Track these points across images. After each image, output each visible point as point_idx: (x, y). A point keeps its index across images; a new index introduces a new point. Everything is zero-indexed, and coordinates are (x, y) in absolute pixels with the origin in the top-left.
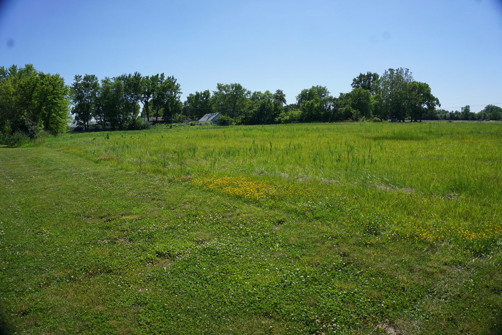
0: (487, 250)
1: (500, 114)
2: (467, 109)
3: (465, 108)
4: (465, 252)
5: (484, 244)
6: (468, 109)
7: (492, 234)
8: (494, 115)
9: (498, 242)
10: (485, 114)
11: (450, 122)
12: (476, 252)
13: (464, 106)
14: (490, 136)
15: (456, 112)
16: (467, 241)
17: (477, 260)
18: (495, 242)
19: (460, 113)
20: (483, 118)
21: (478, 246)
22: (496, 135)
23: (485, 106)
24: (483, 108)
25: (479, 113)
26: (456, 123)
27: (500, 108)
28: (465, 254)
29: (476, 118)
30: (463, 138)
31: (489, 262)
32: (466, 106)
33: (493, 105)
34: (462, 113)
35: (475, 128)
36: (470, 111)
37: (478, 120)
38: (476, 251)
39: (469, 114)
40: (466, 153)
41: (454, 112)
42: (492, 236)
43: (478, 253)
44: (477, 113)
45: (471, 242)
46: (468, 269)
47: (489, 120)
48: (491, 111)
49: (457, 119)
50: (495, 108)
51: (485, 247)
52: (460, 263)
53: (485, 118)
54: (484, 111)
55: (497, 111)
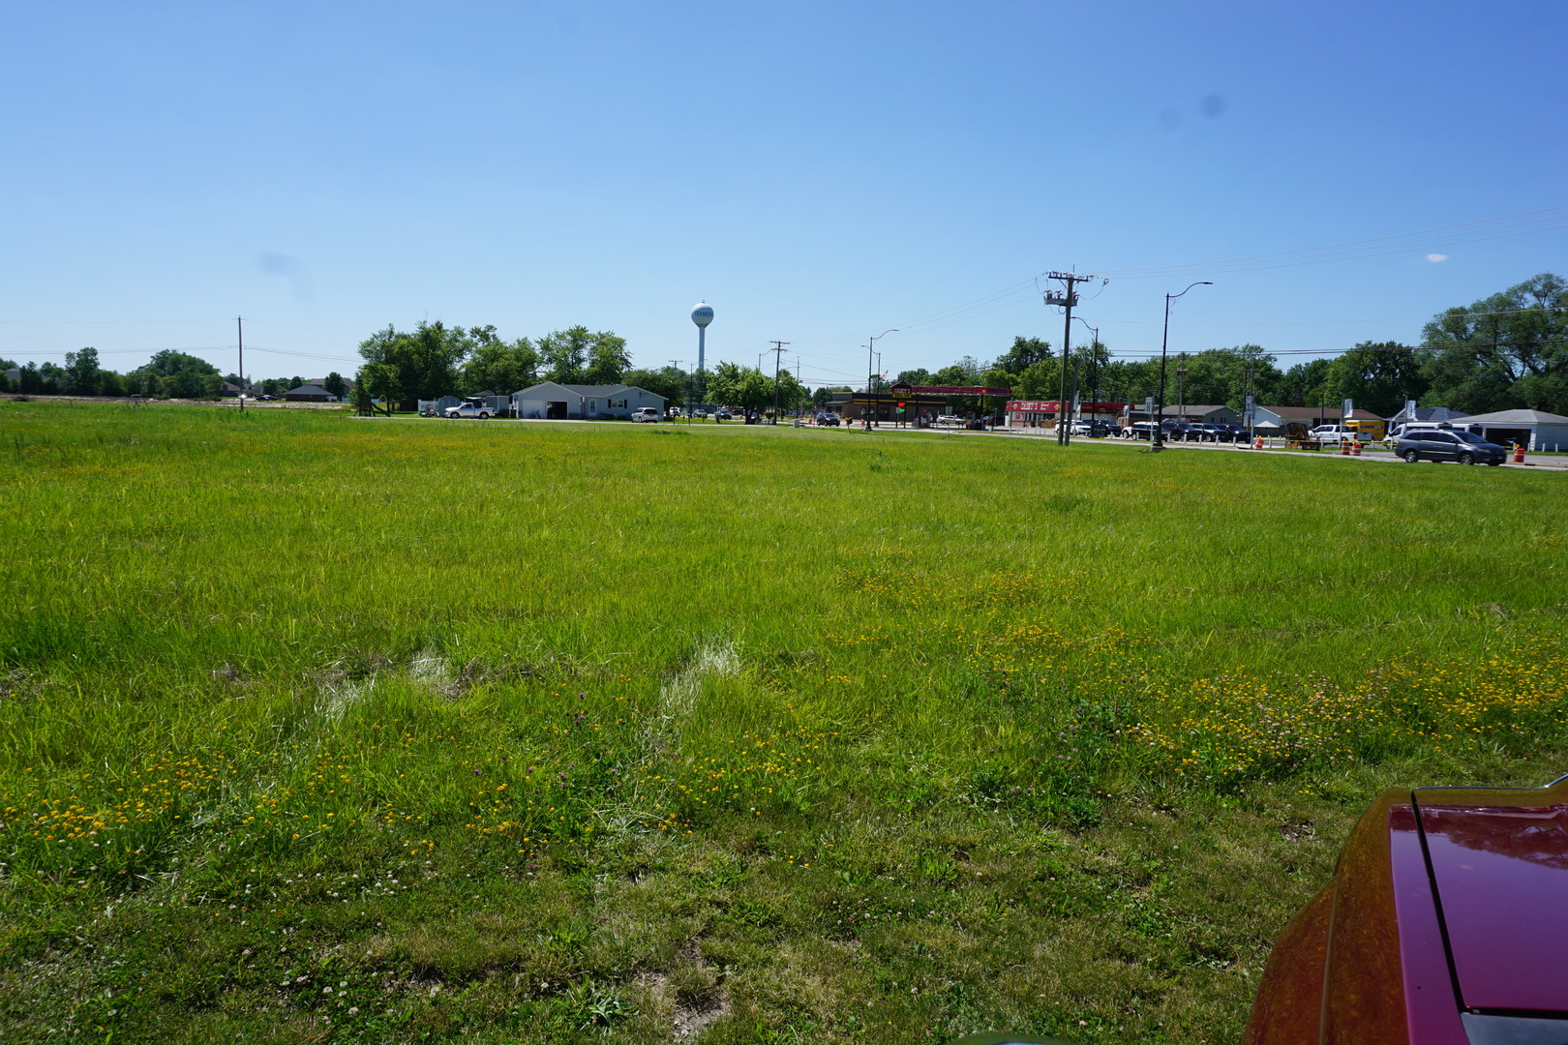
0: (156, 856)
1: (202, 379)
2: (87, 358)
3: (79, 355)
4: (71, 890)
5: (145, 839)
6: (92, 361)
7: (168, 797)
8: (182, 381)
9: (196, 817)
10: (152, 378)
11: (24, 400)
12: (118, 877)
13: (76, 349)
14: (165, 451)
15: (48, 369)
16: (78, 847)
17: (121, 905)
18: (186, 817)
19: (61, 370)
20: (145, 389)
21: (121, 850)
22: (185, 450)
23: (154, 354)
24: (146, 360)
25: (131, 374)
26: (46, 407)
27: (203, 362)
28: (71, 898)
29: (124, 388)
30: (66, 461)
31: (168, 898)
32: (85, 350)
33: (181, 352)
34: (71, 371)
35: (115, 426)
36: (100, 367)
37: (127, 395)
38: (114, 873)
39: (94, 375)
40: (74, 514)
41: (38, 367)
42: (172, 800)
43: (124, 876)
44: (124, 374)
45: (91, 846)
46: (90, 950)
47: (166, 399)
48: (174, 371)
49: (51, 389)
50: (186, 360)
51: (150, 846)
52: (55, 941)
53: (153, 391)
54: (150, 368)
55: (191, 371)
